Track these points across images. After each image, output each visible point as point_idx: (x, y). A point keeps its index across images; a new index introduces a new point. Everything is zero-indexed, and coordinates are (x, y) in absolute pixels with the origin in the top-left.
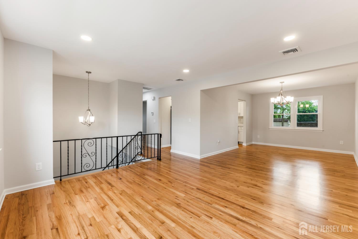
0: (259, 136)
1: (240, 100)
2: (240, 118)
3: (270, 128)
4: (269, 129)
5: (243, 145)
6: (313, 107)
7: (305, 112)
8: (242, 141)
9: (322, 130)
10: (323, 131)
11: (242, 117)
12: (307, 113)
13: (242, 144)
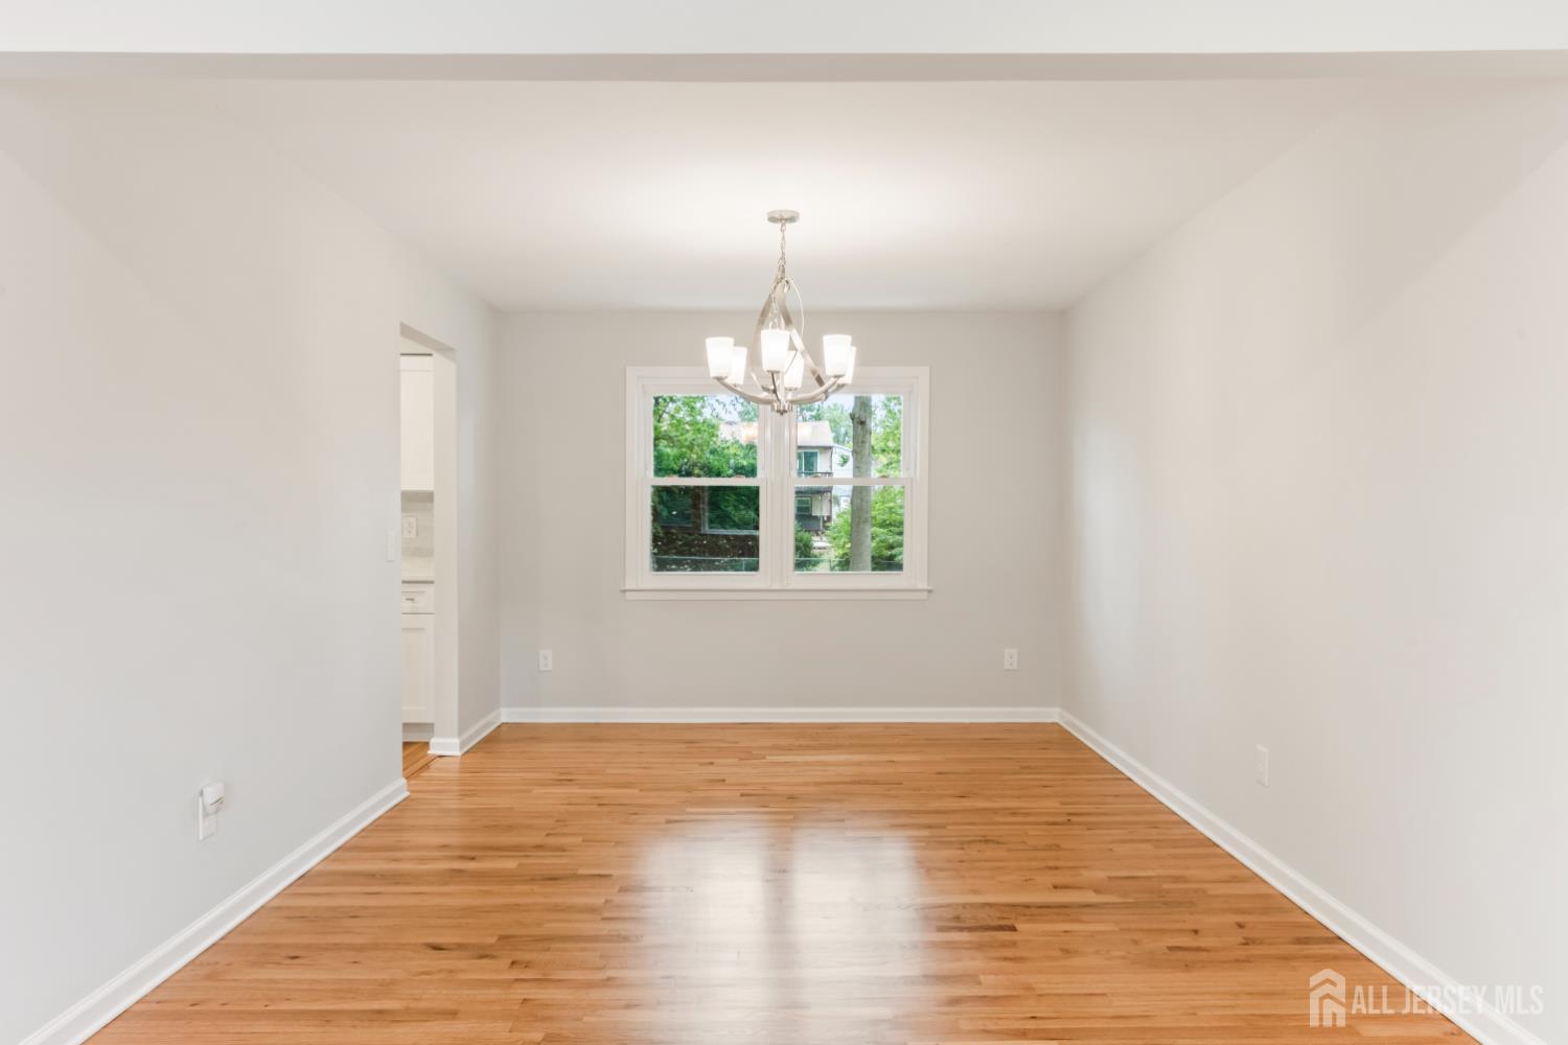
0: (547, 659)
1: (420, 342)
2: (417, 501)
3: (628, 587)
4: (625, 591)
5: (432, 751)
6: (723, 449)
7: (689, 474)
8: (428, 721)
9: (926, 587)
10: (930, 591)
11: (427, 498)
12: (699, 476)
13: (426, 745)
